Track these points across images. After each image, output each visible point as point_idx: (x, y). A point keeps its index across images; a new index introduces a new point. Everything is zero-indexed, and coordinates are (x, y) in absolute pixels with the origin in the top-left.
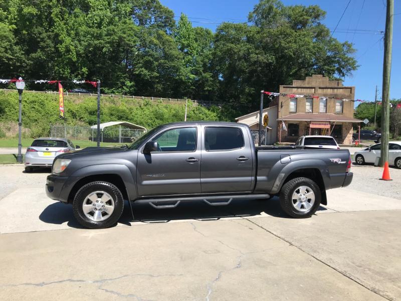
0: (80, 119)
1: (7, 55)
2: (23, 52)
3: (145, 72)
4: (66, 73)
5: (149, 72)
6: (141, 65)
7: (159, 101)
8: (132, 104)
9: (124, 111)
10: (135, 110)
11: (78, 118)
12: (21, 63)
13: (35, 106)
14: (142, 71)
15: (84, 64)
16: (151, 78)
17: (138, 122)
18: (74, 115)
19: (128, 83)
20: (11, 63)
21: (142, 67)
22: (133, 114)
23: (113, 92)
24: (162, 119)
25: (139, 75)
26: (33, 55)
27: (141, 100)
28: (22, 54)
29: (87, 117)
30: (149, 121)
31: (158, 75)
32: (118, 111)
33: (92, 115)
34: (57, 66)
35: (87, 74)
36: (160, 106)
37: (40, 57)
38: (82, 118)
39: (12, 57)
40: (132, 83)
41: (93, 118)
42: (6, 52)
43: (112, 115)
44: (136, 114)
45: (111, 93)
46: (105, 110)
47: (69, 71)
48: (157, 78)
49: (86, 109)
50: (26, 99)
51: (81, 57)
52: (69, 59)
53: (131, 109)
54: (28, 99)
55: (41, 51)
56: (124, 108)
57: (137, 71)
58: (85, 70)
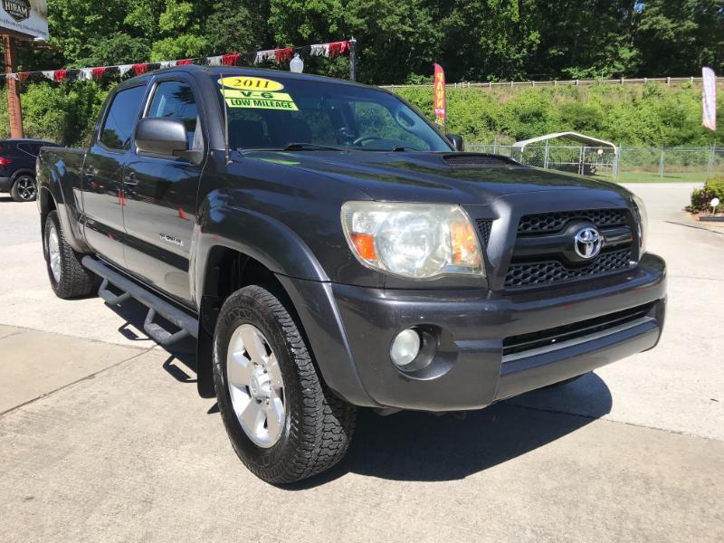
0: (503, 130)
1: (404, 27)
2: (431, 19)
3: (664, 22)
4: (500, 46)
5: (672, 23)
6: (657, 8)
7: (685, 85)
8: (616, 97)
9: (592, 113)
10: (618, 110)
11: (499, 130)
12: (427, 39)
13: (429, 111)
14: (658, 22)
15: (534, 25)
16: (678, 34)
17: (618, 133)
18: (491, 124)
19: (625, 53)
20: (411, 40)
21: (657, 15)
22: (611, 117)
23: (590, 76)
24: (677, 125)
25: (651, 32)
26: (446, 21)
27: (639, 86)
28: (429, 22)
29: (515, 126)
30: (647, 130)
31: (695, 26)
32: (579, 113)
33: (525, 122)
34: (484, 35)
35: (538, 45)
36: (683, 97)
37: (456, 23)
38: (507, 129)
39: (411, 30)
40: (635, 52)
41: (525, 128)
42: (402, 21)
43: (564, 121)
44: (617, 118)
45: (587, 76)
46: (552, 112)
47: (505, 41)
48: (693, 32)
49: (516, 112)
50: (417, 100)
51: (529, 11)
52: (508, 19)
53: (608, 108)
54: (421, 100)
55: (458, 11)
56: (596, 105)
57: (646, 23)
58: (535, 36)
